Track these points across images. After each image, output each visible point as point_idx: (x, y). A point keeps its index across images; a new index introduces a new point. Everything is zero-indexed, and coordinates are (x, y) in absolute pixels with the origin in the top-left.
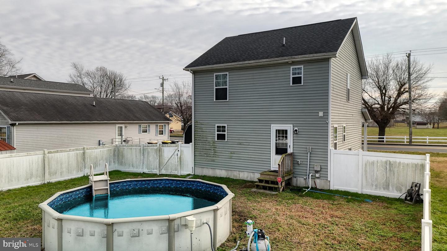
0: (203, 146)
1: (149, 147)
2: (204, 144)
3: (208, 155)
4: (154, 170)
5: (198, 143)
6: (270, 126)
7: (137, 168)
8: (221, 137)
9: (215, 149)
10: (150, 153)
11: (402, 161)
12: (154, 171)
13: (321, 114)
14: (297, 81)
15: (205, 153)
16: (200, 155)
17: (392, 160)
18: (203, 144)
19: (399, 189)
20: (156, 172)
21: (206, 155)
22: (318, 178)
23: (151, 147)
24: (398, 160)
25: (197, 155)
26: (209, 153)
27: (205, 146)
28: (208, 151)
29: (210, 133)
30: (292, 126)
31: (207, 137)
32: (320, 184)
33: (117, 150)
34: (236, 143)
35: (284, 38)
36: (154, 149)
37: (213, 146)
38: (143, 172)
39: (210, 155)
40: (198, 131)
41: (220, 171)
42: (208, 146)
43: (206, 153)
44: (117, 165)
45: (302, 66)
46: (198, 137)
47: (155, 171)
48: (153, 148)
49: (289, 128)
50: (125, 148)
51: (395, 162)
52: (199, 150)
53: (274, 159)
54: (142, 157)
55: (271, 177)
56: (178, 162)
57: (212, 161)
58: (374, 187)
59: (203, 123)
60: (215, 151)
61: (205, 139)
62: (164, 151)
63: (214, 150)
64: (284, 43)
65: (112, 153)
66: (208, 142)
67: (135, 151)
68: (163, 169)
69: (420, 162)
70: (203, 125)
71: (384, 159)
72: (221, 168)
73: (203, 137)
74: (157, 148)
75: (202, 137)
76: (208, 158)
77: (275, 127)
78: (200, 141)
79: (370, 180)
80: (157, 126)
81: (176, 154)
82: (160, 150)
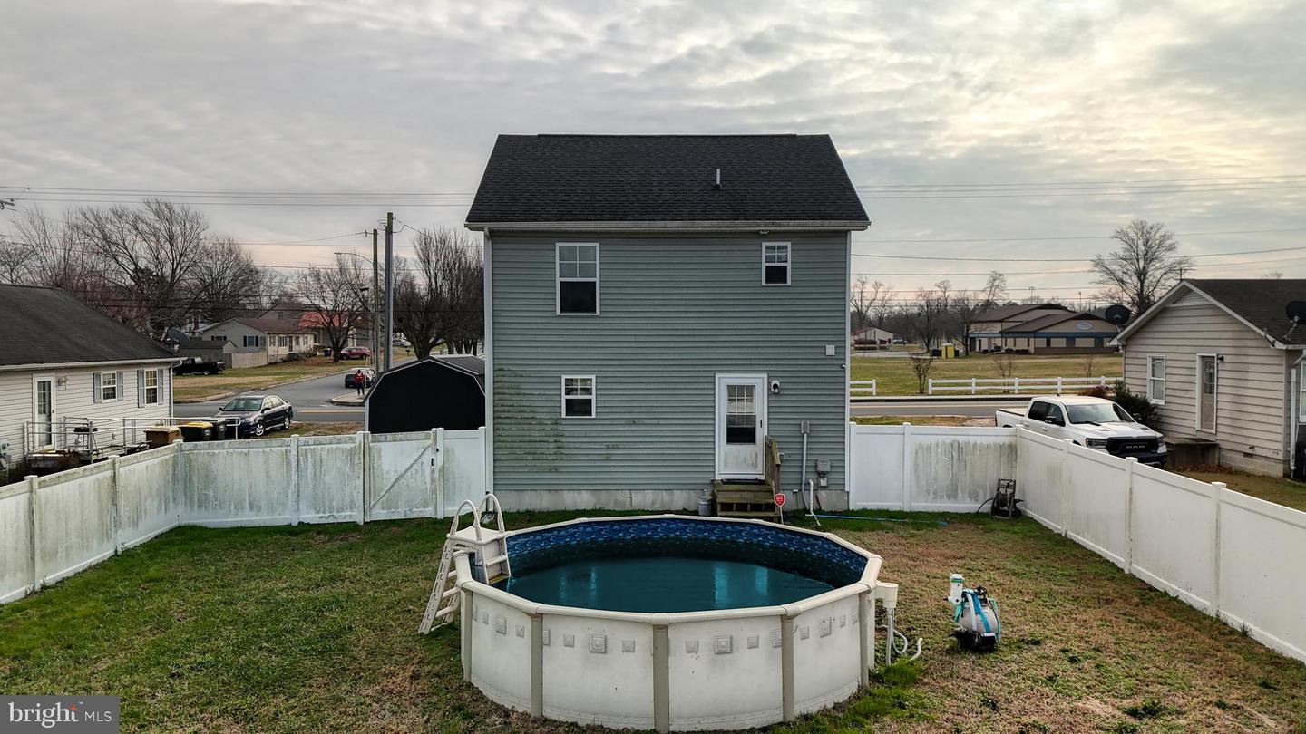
0: (522, 433)
1: (320, 447)
2: (526, 427)
3: (536, 457)
4: (342, 510)
5: (506, 427)
6: (714, 377)
7: (272, 510)
8: (578, 408)
9: (559, 439)
10: (324, 463)
11: (979, 440)
12: (342, 513)
13: (831, 350)
14: (776, 275)
15: (527, 451)
16: (513, 457)
17: (961, 439)
18: (520, 427)
19: (974, 496)
20: (351, 516)
21: (530, 457)
22: (824, 488)
23: (330, 444)
24: (972, 440)
25: (503, 457)
26: (539, 451)
27: (527, 433)
28: (538, 445)
29: (544, 398)
30: (765, 376)
31: (533, 409)
32: (828, 500)
33: (181, 460)
34: (622, 422)
35: (719, 171)
36: (343, 450)
37: (551, 433)
38: (299, 523)
39: (544, 457)
40: (503, 394)
41: (576, 494)
42: (537, 434)
43: (532, 451)
44: (181, 508)
45: (789, 244)
46: (506, 409)
47: (348, 513)
48: (337, 448)
49: (759, 381)
50: (216, 452)
51: (968, 444)
52: (508, 445)
53: (722, 454)
54: (295, 477)
56: (432, 481)
57: (551, 471)
58: (932, 495)
59: (521, 373)
60: (560, 444)
61: (530, 415)
62: (382, 453)
63: (556, 441)
64: (718, 182)
65: (171, 473)
66: (537, 421)
67: (261, 459)
68: (379, 505)
69: (1007, 440)
70: (521, 376)
71: (949, 440)
72: (576, 486)
73: (522, 409)
74: (352, 445)
75: (519, 409)
76: (538, 463)
77: (723, 381)
78: (512, 421)
79: (924, 482)
80: (140, 374)
81: (426, 459)
82: (365, 452)
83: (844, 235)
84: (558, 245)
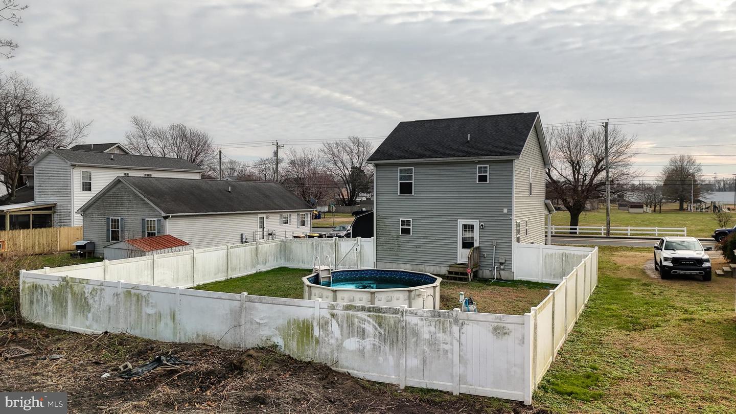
0: (386, 240)
2: (387, 238)
3: (391, 250)
5: (381, 238)
6: (457, 221)
7: (308, 264)
8: (406, 231)
9: (399, 243)
10: (324, 248)
11: (576, 253)
13: (505, 211)
14: (483, 179)
15: (388, 247)
16: (383, 249)
17: (567, 252)
18: (385, 238)
21: (389, 250)
22: (503, 269)
23: (326, 242)
24: (572, 252)
25: (379, 249)
26: (392, 248)
27: (388, 240)
28: (392, 245)
29: (394, 227)
30: (478, 221)
31: (390, 231)
32: (504, 275)
33: (283, 245)
34: (422, 238)
35: (469, 135)
36: (330, 244)
37: (397, 241)
39: (394, 250)
40: (380, 225)
41: (405, 265)
42: (391, 241)
43: (390, 247)
44: (283, 261)
45: (488, 166)
46: (381, 231)
48: (328, 243)
49: (475, 223)
51: (570, 254)
52: (381, 244)
53: (460, 253)
54: (315, 252)
55: (460, 269)
56: (357, 257)
57: (396, 256)
58: (553, 276)
59: (386, 217)
60: (399, 245)
61: (389, 234)
62: (341, 245)
64: (469, 139)
65: (279, 248)
66: (391, 236)
68: (340, 264)
71: (561, 252)
72: (405, 262)
74: (332, 242)
75: (385, 231)
76: (392, 252)
77: (461, 222)
78: (383, 235)
79: (549, 270)
80: (298, 215)
81: (355, 248)
82: (336, 245)
83: (512, 161)
84: (399, 168)
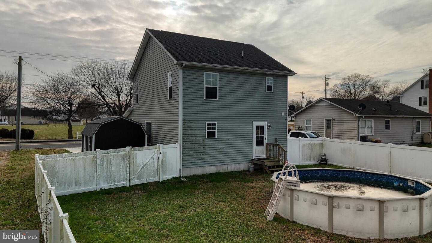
0: (192, 145)
1: (110, 154)
2: (193, 142)
3: (197, 154)
4: (120, 182)
6: (252, 123)
8: (211, 135)
9: (204, 146)
10: (112, 161)
12: (120, 183)
13: (283, 114)
14: (269, 88)
15: (193, 152)
16: (189, 154)
18: (192, 142)
19: (314, 160)
20: (123, 184)
21: (194, 154)
23: (115, 152)
25: (185, 155)
26: (198, 152)
27: (194, 145)
28: (197, 149)
29: (200, 131)
30: (266, 122)
31: (196, 135)
34: (225, 139)
35: (243, 52)
36: (120, 155)
37: (202, 144)
38: (100, 189)
39: (199, 154)
40: (186, 130)
41: (210, 167)
42: (197, 145)
43: (195, 152)
45: (272, 78)
46: (186, 135)
47: (122, 183)
48: (117, 154)
50: (58, 159)
51: (313, 143)
52: (187, 150)
53: (255, 150)
56: (158, 166)
57: (202, 159)
59: (192, 121)
60: (205, 149)
61: (195, 138)
62: (137, 156)
63: (204, 148)
64: (243, 56)
66: (197, 140)
67: (81, 161)
68: (135, 178)
69: (321, 142)
70: (192, 123)
71: (309, 142)
72: (211, 164)
73: (192, 135)
74: (125, 153)
75: (191, 136)
76: (197, 156)
77: (255, 124)
78: (189, 140)
79: (304, 156)
81: (155, 157)
82: (130, 155)
83: (286, 77)
84: (205, 72)
